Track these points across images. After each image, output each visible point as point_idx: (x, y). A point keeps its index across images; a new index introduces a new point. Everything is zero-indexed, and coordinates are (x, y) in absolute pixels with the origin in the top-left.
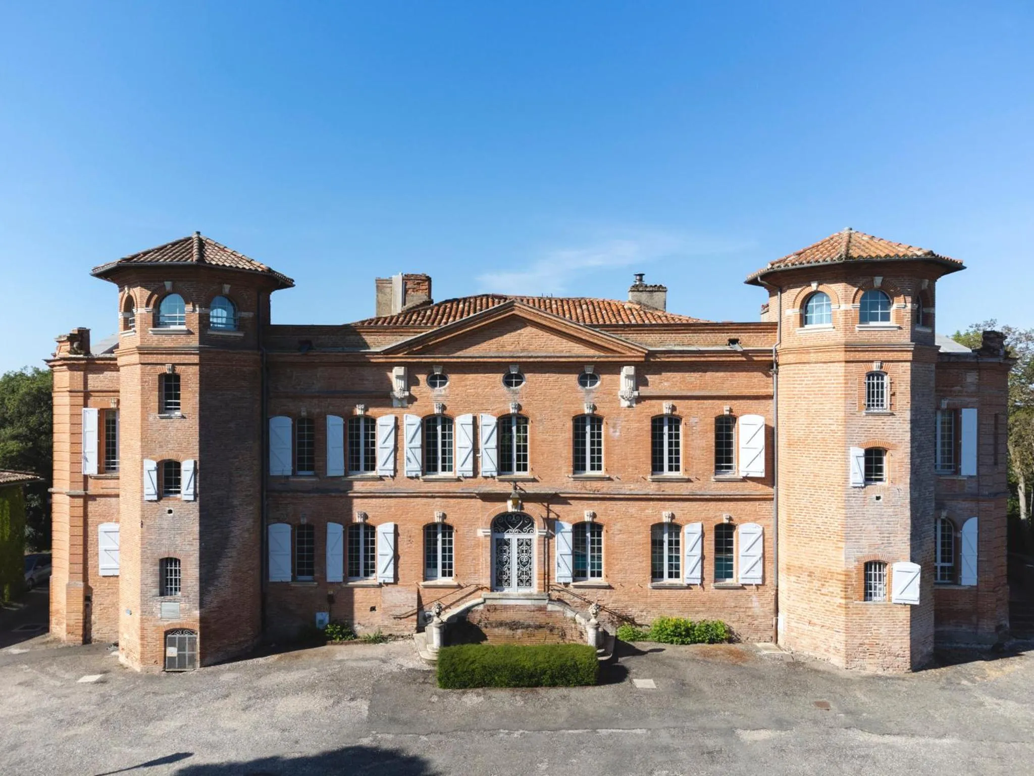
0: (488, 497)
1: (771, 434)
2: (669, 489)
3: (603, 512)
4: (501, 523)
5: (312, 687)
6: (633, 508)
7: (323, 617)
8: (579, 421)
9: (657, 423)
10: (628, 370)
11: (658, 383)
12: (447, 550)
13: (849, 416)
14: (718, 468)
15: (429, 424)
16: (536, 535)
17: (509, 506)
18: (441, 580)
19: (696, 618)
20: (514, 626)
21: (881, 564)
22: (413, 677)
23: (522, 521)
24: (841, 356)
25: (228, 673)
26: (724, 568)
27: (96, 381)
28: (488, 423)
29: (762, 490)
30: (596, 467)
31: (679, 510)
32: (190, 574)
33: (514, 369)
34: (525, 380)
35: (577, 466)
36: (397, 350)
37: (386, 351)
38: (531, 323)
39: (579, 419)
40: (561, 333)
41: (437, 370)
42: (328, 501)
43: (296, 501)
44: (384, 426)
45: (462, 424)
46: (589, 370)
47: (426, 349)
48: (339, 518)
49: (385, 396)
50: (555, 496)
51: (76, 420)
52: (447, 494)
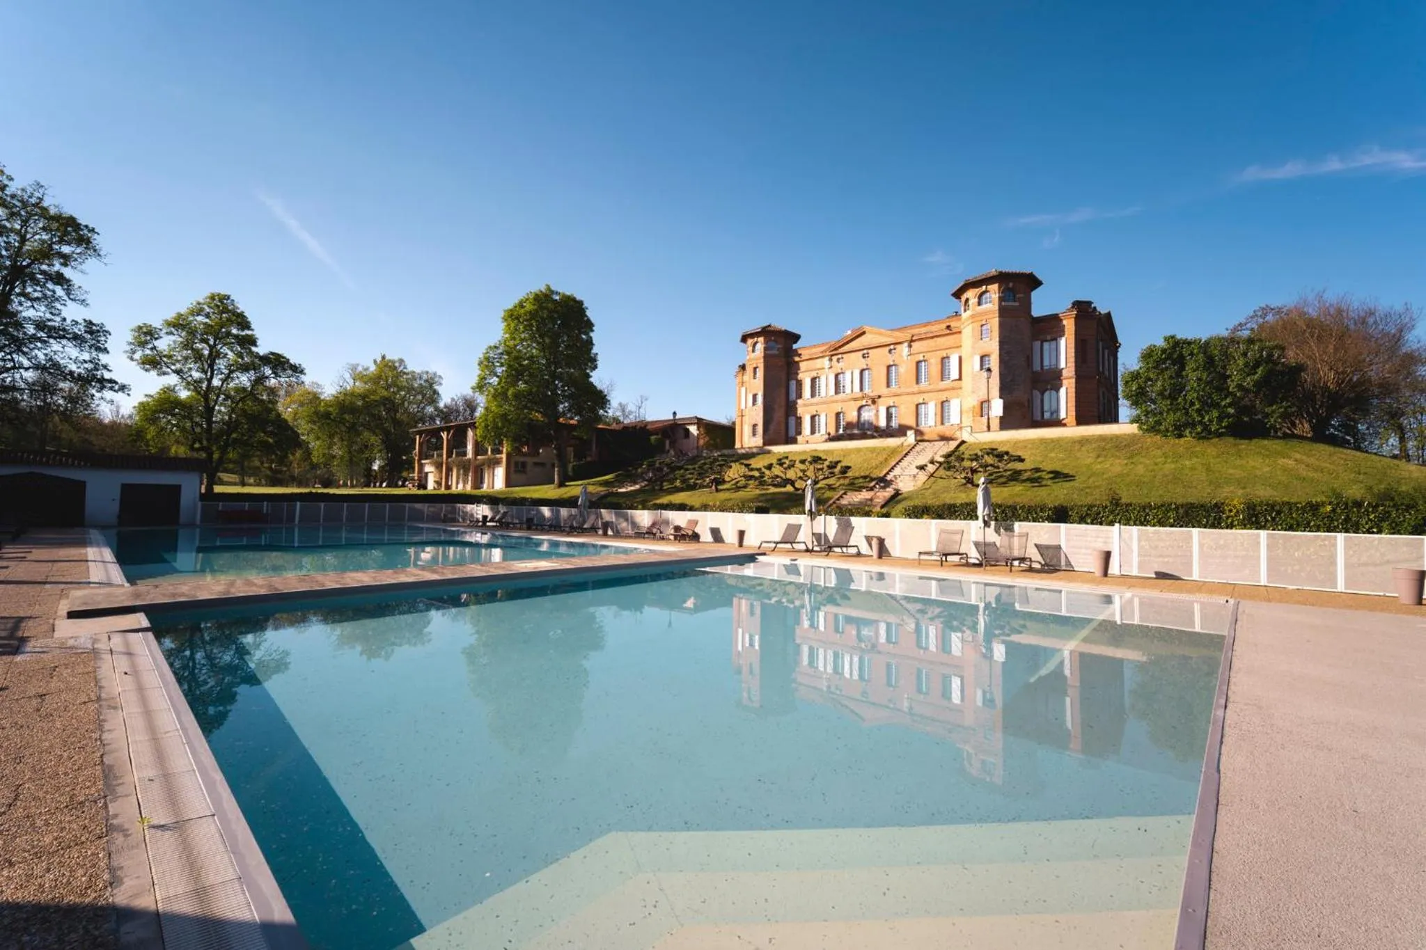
0: (856, 400)
1: (960, 361)
2: (923, 389)
3: (898, 401)
4: (861, 409)
6: (909, 398)
9: (918, 363)
10: (906, 344)
11: (917, 346)
12: (844, 421)
13: (974, 344)
14: (942, 379)
15: (837, 376)
16: (873, 412)
26: (946, 419)
28: (856, 373)
29: (960, 383)
30: (896, 384)
31: (927, 396)
32: (760, 429)
33: (865, 351)
34: (870, 355)
35: (888, 385)
36: (825, 351)
37: (822, 352)
38: (871, 333)
39: (889, 367)
40: (880, 334)
41: (840, 356)
42: (807, 408)
43: (796, 408)
44: (823, 379)
45: (848, 375)
46: (892, 347)
47: (836, 349)
48: (808, 413)
49: (823, 368)
50: (879, 397)
51: (740, 392)
52: (843, 401)
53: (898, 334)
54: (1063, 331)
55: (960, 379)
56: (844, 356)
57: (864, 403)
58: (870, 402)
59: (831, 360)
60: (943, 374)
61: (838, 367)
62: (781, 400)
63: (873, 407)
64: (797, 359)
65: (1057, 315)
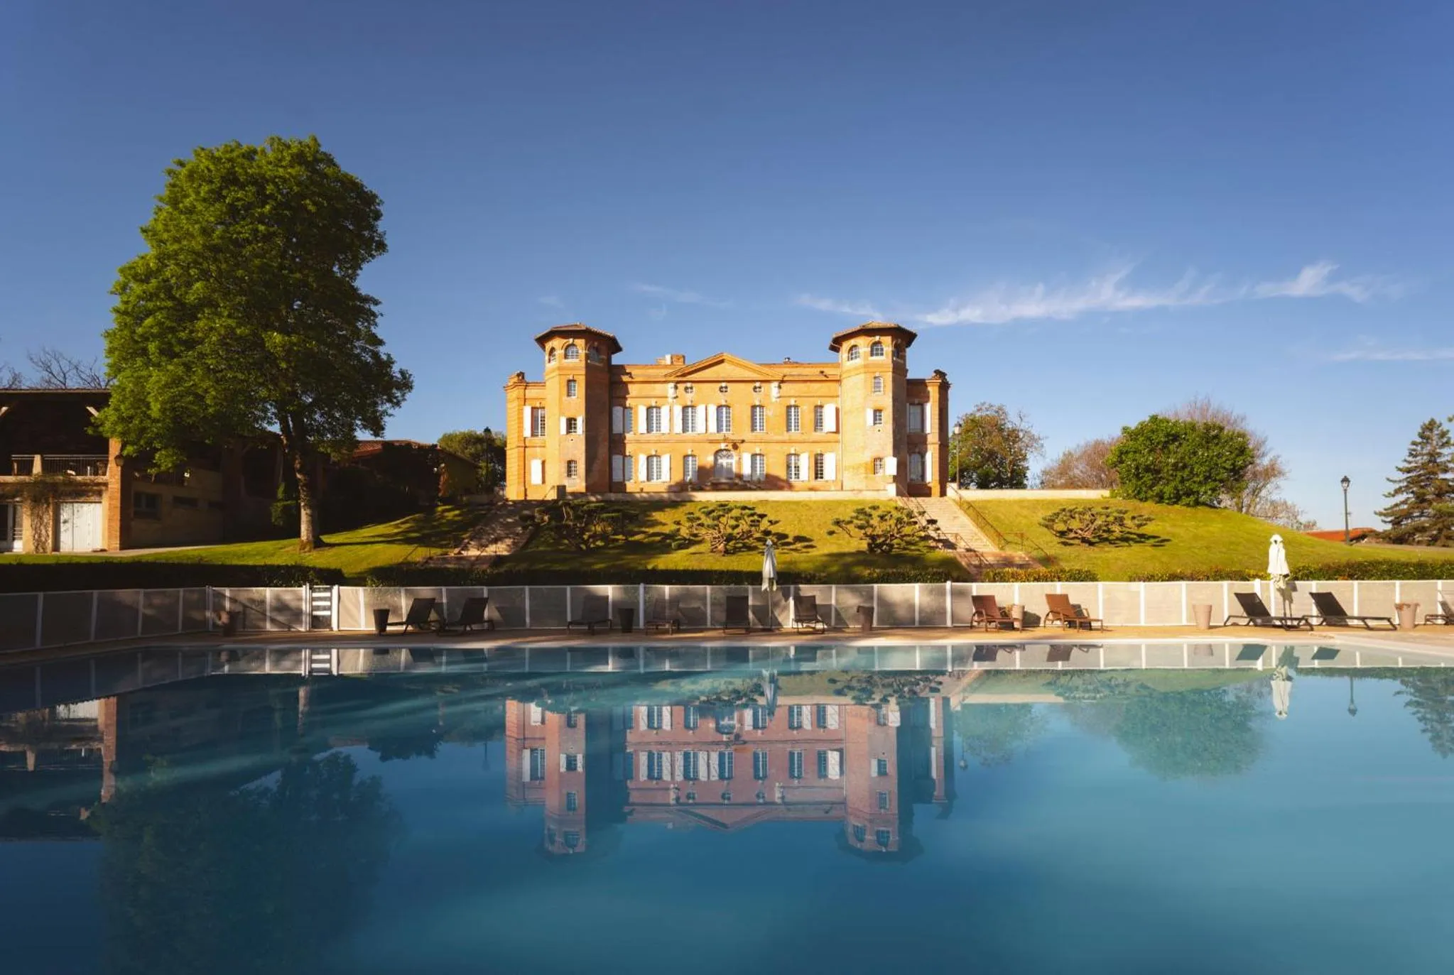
0: (711, 442)
1: (837, 412)
2: (794, 438)
3: (765, 448)
4: (718, 454)
6: (778, 447)
9: (789, 407)
10: (776, 384)
11: (789, 390)
12: (694, 467)
13: (867, 396)
14: (815, 430)
15: (685, 409)
16: (734, 460)
17: (721, 447)
21: (881, 459)
23: (729, 453)
24: (862, 370)
26: (818, 474)
27: (531, 393)
28: (712, 410)
29: (836, 437)
30: (761, 428)
31: (799, 447)
32: (581, 467)
33: (724, 384)
34: (729, 389)
35: (753, 429)
36: (670, 375)
37: (666, 376)
38: (732, 363)
39: (754, 407)
40: (745, 367)
41: (689, 385)
42: (639, 445)
43: (624, 444)
44: (665, 411)
45: (700, 410)
46: (758, 384)
47: (684, 375)
48: (644, 453)
49: (666, 397)
50: (743, 441)
51: (521, 412)
52: (694, 441)
53: (766, 370)
54: (928, 397)
55: (837, 432)
56: (694, 385)
57: (723, 446)
58: (730, 447)
59: (676, 388)
60: (818, 423)
61: (688, 398)
62: (604, 432)
63: (733, 452)
64: (625, 378)
65: (924, 380)
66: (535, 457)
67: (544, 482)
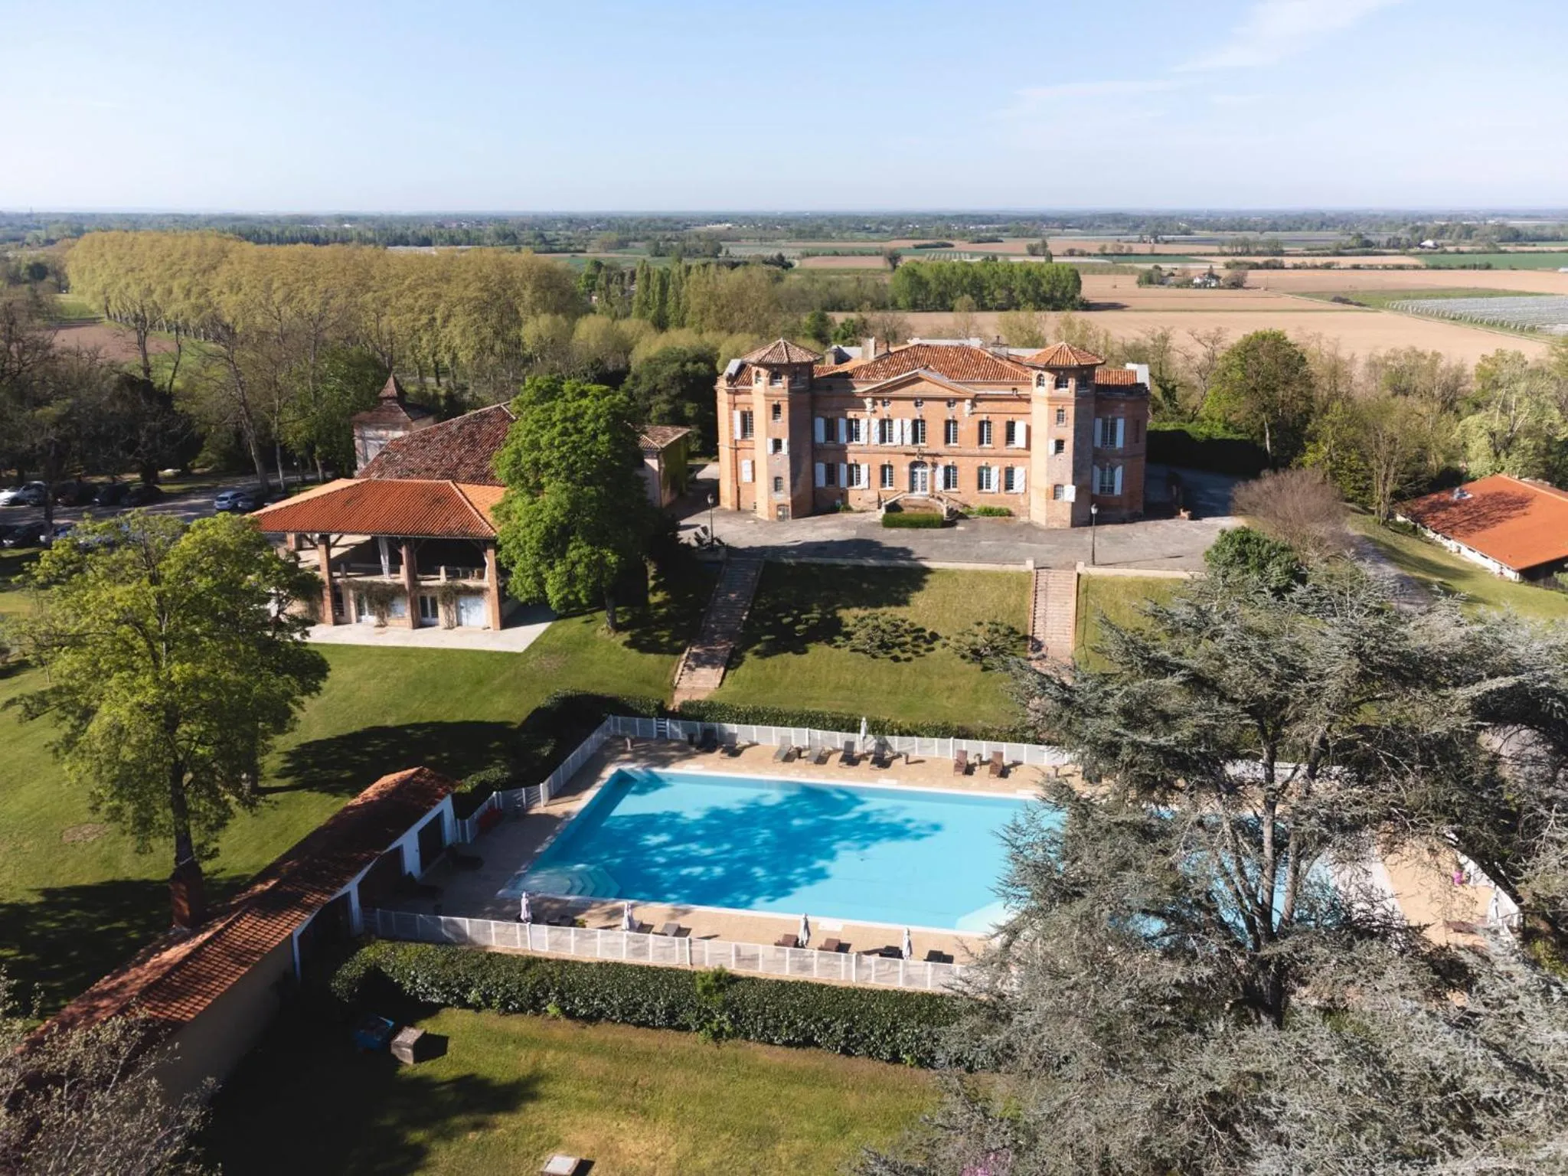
0: (907, 454)
1: (1028, 429)
2: (985, 452)
3: (958, 461)
4: (914, 465)
5: (836, 526)
6: (970, 460)
7: (839, 502)
8: (948, 423)
9: (981, 424)
10: (968, 401)
11: (981, 406)
12: (891, 475)
13: (1050, 427)
15: (882, 422)
16: (928, 470)
17: (916, 458)
18: (888, 488)
19: (997, 506)
20: (915, 507)
21: (1061, 486)
22: (875, 524)
23: (923, 464)
24: (1050, 401)
25: (803, 521)
26: (1009, 486)
27: (740, 398)
29: (1026, 453)
30: (955, 441)
31: (990, 461)
32: (787, 483)
33: (918, 401)
34: (923, 406)
35: (947, 441)
36: (868, 392)
37: (864, 392)
40: (939, 385)
41: (886, 401)
43: (827, 453)
44: (863, 424)
45: (897, 424)
46: (952, 402)
47: (881, 391)
48: (844, 461)
49: (863, 410)
50: (937, 454)
51: (731, 417)
52: (890, 453)
53: (959, 388)
54: (1122, 412)
55: (1027, 448)
56: (892, 402)
58: (925, 459)
59: (875, 403)
60: (1010, 437)
61: (886, 413)
63: (927, 464)
64: (826, 393)
66: (746, 458)
67: (754, 479)
